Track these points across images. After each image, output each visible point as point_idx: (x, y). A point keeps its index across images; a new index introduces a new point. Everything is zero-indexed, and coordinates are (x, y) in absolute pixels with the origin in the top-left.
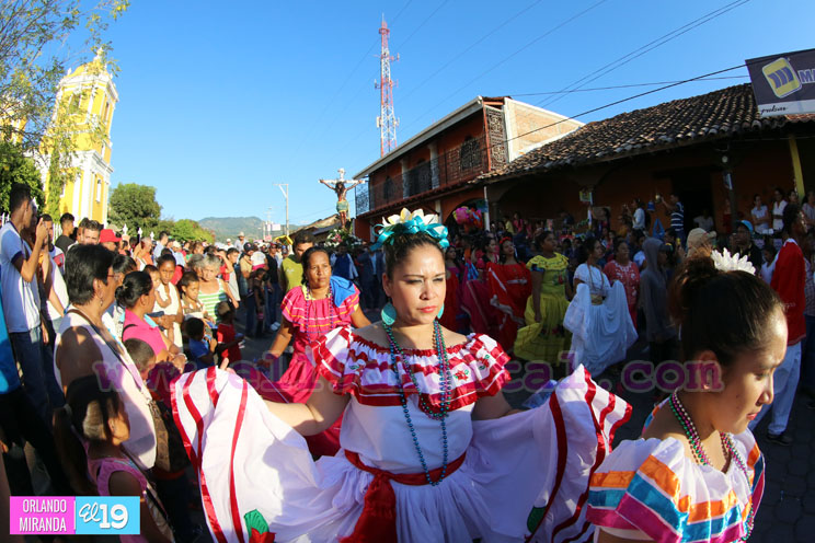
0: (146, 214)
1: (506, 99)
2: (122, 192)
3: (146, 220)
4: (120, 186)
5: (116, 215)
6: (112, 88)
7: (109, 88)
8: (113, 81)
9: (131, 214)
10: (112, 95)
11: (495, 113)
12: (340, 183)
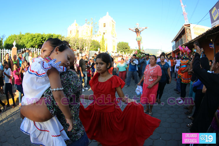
0: (126, 49)
1: (190, 24)
2: (120, 44)
3: (126, 50)
4: (119, 42)
5: (119, 49)
6: (113, 20)
7: (112, 21)
8: (113, 19)
9: (122, 48)
10: (114, 22)
11: (188, 28)
12: (136, 29)
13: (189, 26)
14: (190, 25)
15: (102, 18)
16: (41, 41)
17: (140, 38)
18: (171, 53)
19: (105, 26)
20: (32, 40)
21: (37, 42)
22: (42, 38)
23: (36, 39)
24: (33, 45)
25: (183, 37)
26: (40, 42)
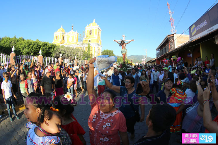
4: (104, 50)
11: (171, 38)
12: (122, 41)
13: (173, 36)
14: (173, 34)
15: (88, 25)
16: (37, 49)
17: (125, 51)
18: (155, 60)
19: (91, 34)
20: (29, 46)
21: (33, 49)
22: (38, 46)
23: (33, 47)
24: (29, 53)
25: (167, 46)
26: (35, 50)
